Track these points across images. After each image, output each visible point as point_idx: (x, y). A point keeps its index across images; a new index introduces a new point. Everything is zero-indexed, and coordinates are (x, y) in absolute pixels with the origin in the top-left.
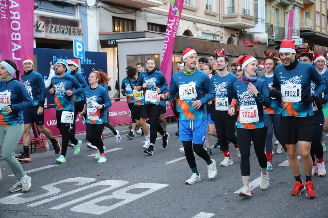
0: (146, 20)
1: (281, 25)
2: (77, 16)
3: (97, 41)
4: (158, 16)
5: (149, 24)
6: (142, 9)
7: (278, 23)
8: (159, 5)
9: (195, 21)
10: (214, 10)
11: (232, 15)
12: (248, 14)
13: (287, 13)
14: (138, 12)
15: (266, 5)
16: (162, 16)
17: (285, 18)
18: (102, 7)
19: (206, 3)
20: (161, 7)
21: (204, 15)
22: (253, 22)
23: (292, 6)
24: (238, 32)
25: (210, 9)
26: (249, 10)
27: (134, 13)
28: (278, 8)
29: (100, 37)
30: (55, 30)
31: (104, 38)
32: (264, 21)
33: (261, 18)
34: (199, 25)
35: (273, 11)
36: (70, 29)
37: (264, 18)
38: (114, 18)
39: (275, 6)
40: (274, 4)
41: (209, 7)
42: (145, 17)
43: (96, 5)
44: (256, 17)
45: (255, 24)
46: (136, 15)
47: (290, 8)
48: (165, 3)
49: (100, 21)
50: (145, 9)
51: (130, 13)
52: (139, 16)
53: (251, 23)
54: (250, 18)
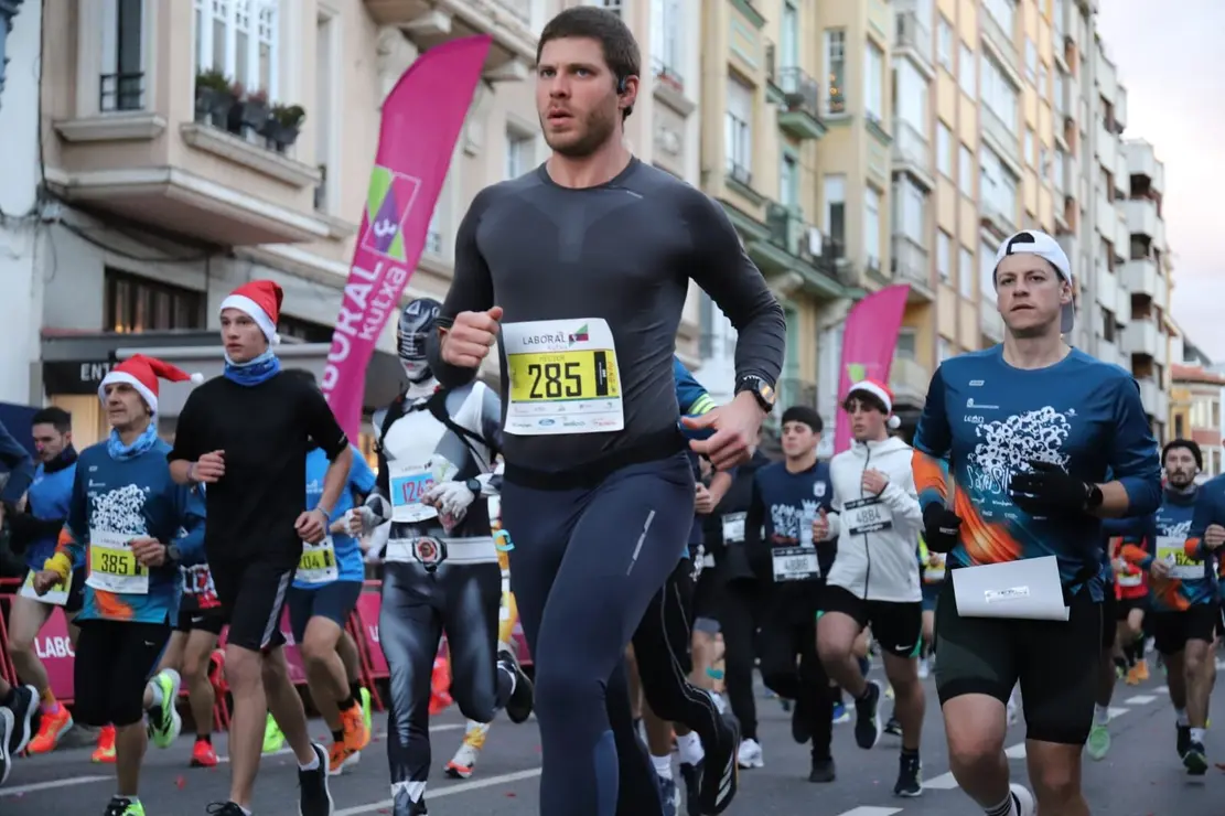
1: (804, 376)
3: (32, 365)
4: (303, 284)
6: (236, 249)
7: (792, 364)
8: (308, 236)
13: (828, 328)
14: (217, 262)
16: (320, 288)
17: (818, 350)
18: (62, 222)
20: (316, 246)
22: (694, 347)
23: (845, 304)
27: (202, 265)
28: (792, 305)
29: (43, 349)
31: (62, 353)
33: (726, 338)
38: (112, 275)
39: (782, 296)
40: (778, 286)
43: (35, 212)
44: (703, 331)
45: (702, 358)
46: (208, 274)
47: (840, 310)
48: (337, 233)
49: (49, 281)
50: (248, 250)
51: (183, 260)
52: (221, 278)
53: (689, 353)
54: (686, 333)
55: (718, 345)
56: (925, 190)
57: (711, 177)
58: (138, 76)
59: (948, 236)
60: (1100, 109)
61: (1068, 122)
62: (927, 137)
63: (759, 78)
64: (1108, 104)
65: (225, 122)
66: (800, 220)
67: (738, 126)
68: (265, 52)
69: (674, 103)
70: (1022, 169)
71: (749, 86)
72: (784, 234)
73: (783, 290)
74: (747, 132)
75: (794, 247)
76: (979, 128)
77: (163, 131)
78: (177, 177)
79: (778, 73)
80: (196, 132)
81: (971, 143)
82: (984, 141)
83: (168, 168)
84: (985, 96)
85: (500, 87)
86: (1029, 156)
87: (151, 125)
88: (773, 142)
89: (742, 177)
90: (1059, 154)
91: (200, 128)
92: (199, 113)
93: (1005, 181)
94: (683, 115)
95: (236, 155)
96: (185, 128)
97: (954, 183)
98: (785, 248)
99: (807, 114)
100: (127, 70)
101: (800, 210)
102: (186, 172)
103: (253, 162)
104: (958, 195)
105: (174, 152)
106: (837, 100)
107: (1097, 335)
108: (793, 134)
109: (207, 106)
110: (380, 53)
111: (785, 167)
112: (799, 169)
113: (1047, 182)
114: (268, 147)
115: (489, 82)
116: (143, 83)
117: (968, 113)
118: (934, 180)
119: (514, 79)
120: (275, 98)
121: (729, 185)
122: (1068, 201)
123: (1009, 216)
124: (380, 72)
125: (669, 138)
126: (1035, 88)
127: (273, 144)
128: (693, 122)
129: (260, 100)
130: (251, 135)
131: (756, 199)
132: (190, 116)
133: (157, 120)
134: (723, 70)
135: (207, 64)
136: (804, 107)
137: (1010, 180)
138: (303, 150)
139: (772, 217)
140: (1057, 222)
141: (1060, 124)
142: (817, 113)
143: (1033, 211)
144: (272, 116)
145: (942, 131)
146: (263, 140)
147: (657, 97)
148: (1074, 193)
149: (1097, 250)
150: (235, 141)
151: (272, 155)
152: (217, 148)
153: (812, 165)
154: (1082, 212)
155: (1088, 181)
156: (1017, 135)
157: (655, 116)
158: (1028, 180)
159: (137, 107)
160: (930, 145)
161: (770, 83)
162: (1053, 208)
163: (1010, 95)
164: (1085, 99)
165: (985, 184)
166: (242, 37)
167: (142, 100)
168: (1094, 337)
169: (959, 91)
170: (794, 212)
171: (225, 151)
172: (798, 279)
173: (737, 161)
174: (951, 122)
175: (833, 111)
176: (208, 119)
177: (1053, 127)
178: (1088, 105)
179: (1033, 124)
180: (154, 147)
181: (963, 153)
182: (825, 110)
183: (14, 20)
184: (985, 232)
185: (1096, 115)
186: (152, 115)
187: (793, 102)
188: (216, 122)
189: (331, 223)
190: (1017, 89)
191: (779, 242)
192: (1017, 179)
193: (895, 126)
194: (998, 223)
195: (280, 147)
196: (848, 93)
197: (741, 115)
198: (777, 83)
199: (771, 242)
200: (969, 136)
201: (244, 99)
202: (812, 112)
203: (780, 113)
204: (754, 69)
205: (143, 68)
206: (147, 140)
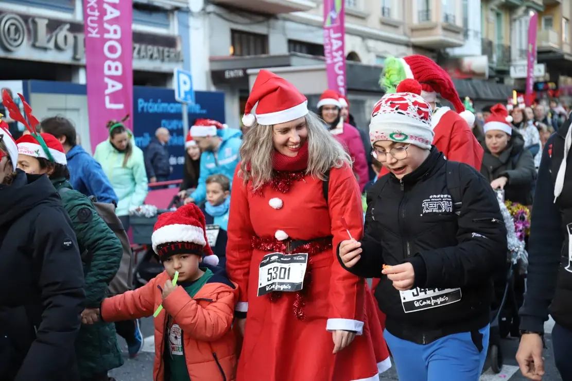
0: (285, 34)
1: (505, 42)
2: (173, 29)
3: (207, 73)
4: (304, 27)
5: (290, 42)
6: (278, 16)
7: (500, 38)
8: (308, 8)
9: (364, 36)
10: (396, 16)
11: (426, 24)
12: (452, 22)
13: (515, 20)
14: (272, 22)
15: (481, 7)
17: (511, 29)
18: (214, 13)
19: (381, 5)
20: (312, 11)
21: (378, 25)
22: (461, 36)
23: (523, 9)
24: (435, 55)
25: (389, 14)
26: (454, 17)
27: (266, 23)
28: (500, 11)
29: (211, 66)
30: (139, 52)
31: (217, 67)
32: (479, 36)
33: (473, 30)
34: (371, 43)
35: (492, 17)
36: (163, 51)
37: (479, 30)
38: (233, 32)
39: (495, 8)
40: (493, 5)
41: (386, 10)
42: (284, 30)
43: (204, 9)
44: (465, 29)
45: (464, 41)
46: (269, 27)
47: (520, 11)
49: (211, 37)
50: (284, 15)
51: (259, 22)
52: (274, 28)
53: (459, 39)
54: (457, 30)
55: (471, 33)
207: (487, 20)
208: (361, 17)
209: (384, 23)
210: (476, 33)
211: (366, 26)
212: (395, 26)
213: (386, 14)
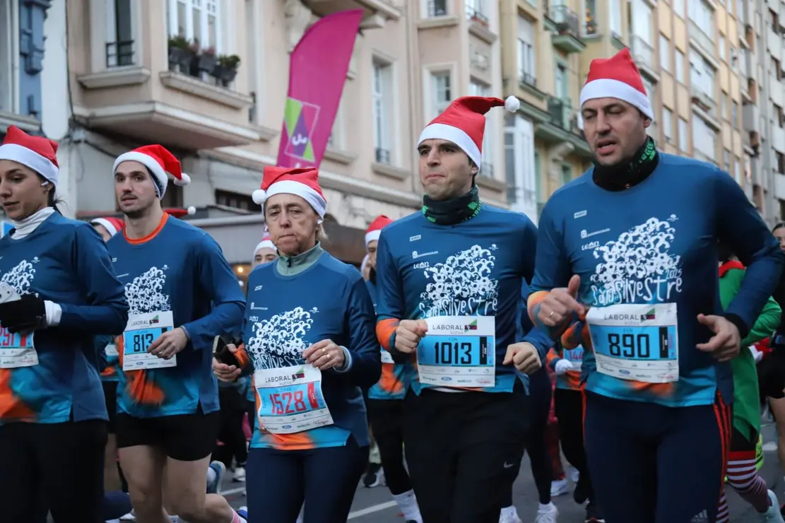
0: (210, 182)
4: (245, 172)
5: (220, 194)
6: (199, 152)
8: (246, 141)
9: (347, 192)
10: (399, 162)
12: (489, 175)
14: (190, 161)
15: (536, 155)
18: (86, 142)
19: (375, 145)
20: (252, 146)
21: (369, 176)
22: (503, 197)
25: (388, 159)
26: (492, 166)
28: (567, 164)
32: (534, 197)
33: (524, 189)
34: (358, 203)
35: (556, 172)
37: (533, 189)
39: (560, 158)
40: (558, 152)
41: (383, 154)
42: (209, 173)
43: (68, 136)
44: (510, 186)
48: (265, 137)
50: (207, 152)
52: (192, 171)
53: (500, 202)
54: (497, 187)
55: (520, 193)
56: (653, 81)
57: (510, 83)
58: (130, 43)
59: (670, 110)
60: (769, 18)
61: (748, 29)
62: (652, 45)
63: (539, 15)
64: (774, 14)
65: (188, 69)
66: (570, 107)
67: (526, 47)
68: (212, 21)
69: (483, 35)
70: (718, 63)
71: (532, 20)
72: (560, 117)
73: (561, 155)
74: (532, 51)
75: (567, 125)
76: (688, 36)
77: (149, 77)
78: (159, 108)
79: (551, 10)
80: (169, 77)
81: (683, 46)
82: (691, 46)
83: (152, 102)
84: (691, 15)
85: (366, 32)
86: (722, 53)
87: (141, 75)
88: (549, 56)
89: (530, 81)
90: (743, 51)
91: (173, 75)
92: (171, 64)
93: (707, 72)
94: (489, 43)
95: (197, 91)
96: (162, 75)
97: (672, 75)
98: (561, 127)
99: (571, 36)
100: (123, 39)
101: (570, 100)
102: (164, 104)
103: (208, 94)
104: (676, 82)
105: (156, 91)
106: (591, 24)
107: (774, 170)
108: (562, 50)
109: (176, 60)
110: (287, 16)
111: (558, 72)
112: (568, 73)
113: (735, 70)
114: (217, 84)
115: (360, 30)
116: (134, 47)
117: (680, 27)
118: (659, 74)
119: (376, 26)
120: (220, 51)
121: (521, 88)
122: (750, 82)
123: (710, 95)
124: (287, 28)
125: (481, 59)
126: (725, 7)
127: (220, 82)
128: (496, 46)
129: (210, 54)
130: (205, 76)
131: (540, 95)
132: (165, 67)
133: (145, 71)
134: (515, 10)
135: (175, 32)
136: (570, 31)
137: (711, 71)
138: (240, 84)
139: (551, 106)
140: (743, 96)
141: (742, 30)
142: (578, 34)
143: (726, 89)
144: (218, 63)
145: (662, 40)
146: (213, 79)
147: (472, 33)
148: (754, 76)
149: (771, 114)
150: (195, 81)
151: (219, 89)
152: (184, 87)
153: (576, 70)
154: (760, 89)
155: (763, 67)
156: (713, 39)
157: (470, 45)
158: (722, 69)
159: (130, 63)
160: (655, 51)
161: (546, 17)
162: (741, 87)
163: (708, 13)
164: (758, 12)
165: (694, 75)
166: (196, 13)
167: (134, 59)
168: (772, 171)
169: (673, 13)
170: (566, 102)
171: (190, 88)
172: (571, 146)
173: (526, 71)
174: (668, 34)
175: (589, 33)
176: (177, 68)
177: (738, 33)
178: (761, 15)
179: (724, 31)
180: (143, 90)
181: (678, 55)
182: (583, 32)
183: (48, 11)
184: (695, 107)
185: (767, 23)
186: (140, 68)
187: (562, 28)
188: (183, 70)
189: (262, 130)
190: (712, 9)
191: (557, 123)
192: (715, 69)
193: (631, 39)
194: (703, 100)
195: (225, 84)
196: (598, 20)
197: (528, 40)
198: (551, 17)
199: (551, 123)
200: (681, 43)
201: (200, 53)
202: (575, 35)
203: (553, 36)
204: (534, 9)
205: (133, 37)
206: (138, 84)
207: (548, 175)
208: (342, 162)
209: (378, 173)
210: (528, 194)
211: (348, 176)
212: (398, 178)
213: (384, 160)
